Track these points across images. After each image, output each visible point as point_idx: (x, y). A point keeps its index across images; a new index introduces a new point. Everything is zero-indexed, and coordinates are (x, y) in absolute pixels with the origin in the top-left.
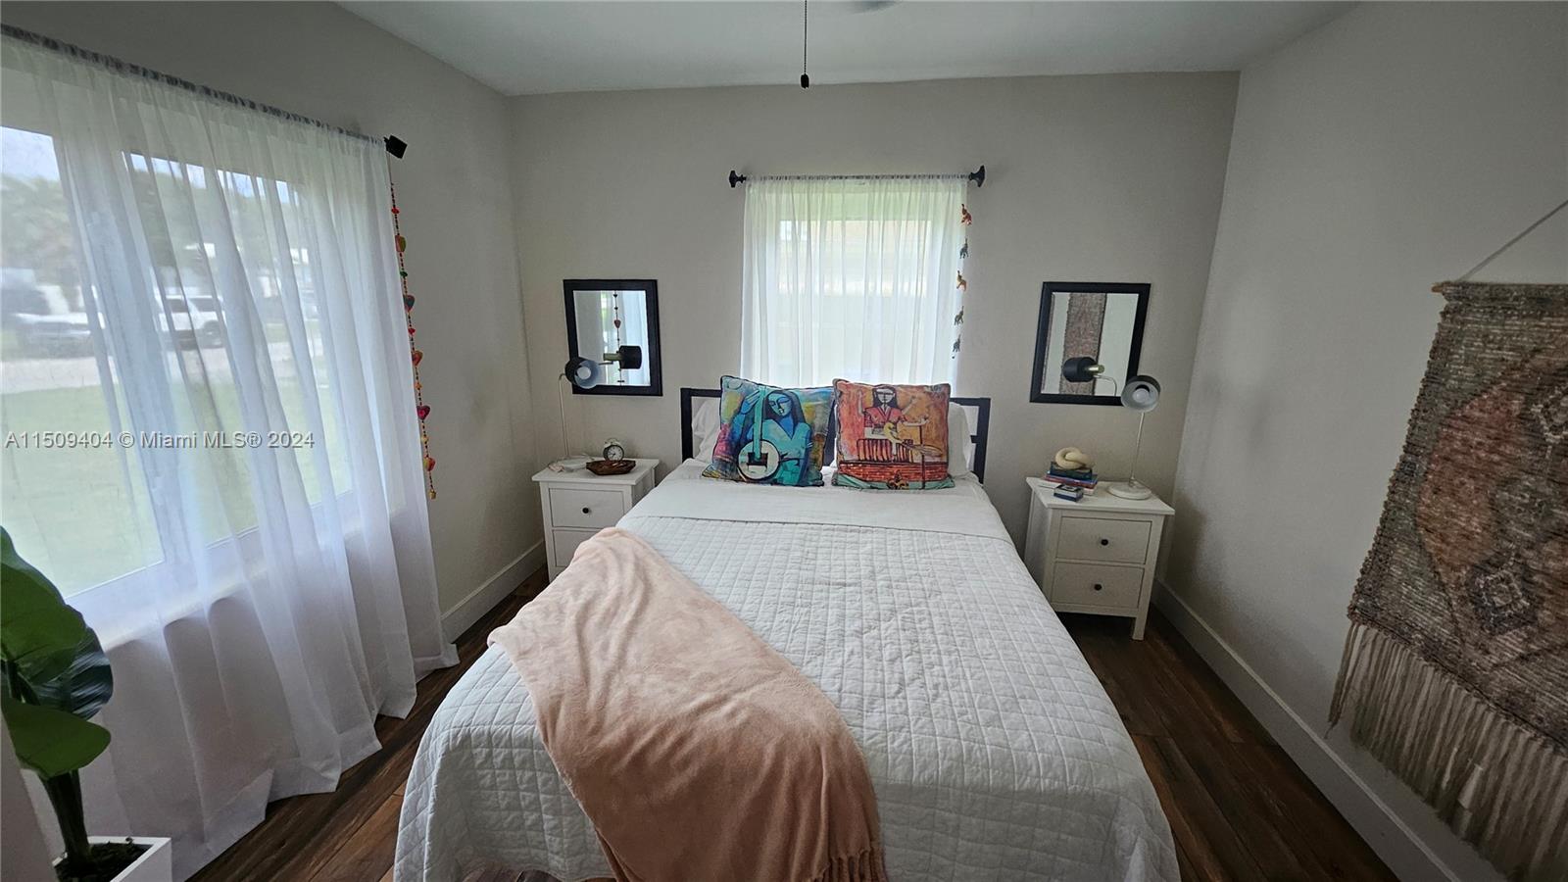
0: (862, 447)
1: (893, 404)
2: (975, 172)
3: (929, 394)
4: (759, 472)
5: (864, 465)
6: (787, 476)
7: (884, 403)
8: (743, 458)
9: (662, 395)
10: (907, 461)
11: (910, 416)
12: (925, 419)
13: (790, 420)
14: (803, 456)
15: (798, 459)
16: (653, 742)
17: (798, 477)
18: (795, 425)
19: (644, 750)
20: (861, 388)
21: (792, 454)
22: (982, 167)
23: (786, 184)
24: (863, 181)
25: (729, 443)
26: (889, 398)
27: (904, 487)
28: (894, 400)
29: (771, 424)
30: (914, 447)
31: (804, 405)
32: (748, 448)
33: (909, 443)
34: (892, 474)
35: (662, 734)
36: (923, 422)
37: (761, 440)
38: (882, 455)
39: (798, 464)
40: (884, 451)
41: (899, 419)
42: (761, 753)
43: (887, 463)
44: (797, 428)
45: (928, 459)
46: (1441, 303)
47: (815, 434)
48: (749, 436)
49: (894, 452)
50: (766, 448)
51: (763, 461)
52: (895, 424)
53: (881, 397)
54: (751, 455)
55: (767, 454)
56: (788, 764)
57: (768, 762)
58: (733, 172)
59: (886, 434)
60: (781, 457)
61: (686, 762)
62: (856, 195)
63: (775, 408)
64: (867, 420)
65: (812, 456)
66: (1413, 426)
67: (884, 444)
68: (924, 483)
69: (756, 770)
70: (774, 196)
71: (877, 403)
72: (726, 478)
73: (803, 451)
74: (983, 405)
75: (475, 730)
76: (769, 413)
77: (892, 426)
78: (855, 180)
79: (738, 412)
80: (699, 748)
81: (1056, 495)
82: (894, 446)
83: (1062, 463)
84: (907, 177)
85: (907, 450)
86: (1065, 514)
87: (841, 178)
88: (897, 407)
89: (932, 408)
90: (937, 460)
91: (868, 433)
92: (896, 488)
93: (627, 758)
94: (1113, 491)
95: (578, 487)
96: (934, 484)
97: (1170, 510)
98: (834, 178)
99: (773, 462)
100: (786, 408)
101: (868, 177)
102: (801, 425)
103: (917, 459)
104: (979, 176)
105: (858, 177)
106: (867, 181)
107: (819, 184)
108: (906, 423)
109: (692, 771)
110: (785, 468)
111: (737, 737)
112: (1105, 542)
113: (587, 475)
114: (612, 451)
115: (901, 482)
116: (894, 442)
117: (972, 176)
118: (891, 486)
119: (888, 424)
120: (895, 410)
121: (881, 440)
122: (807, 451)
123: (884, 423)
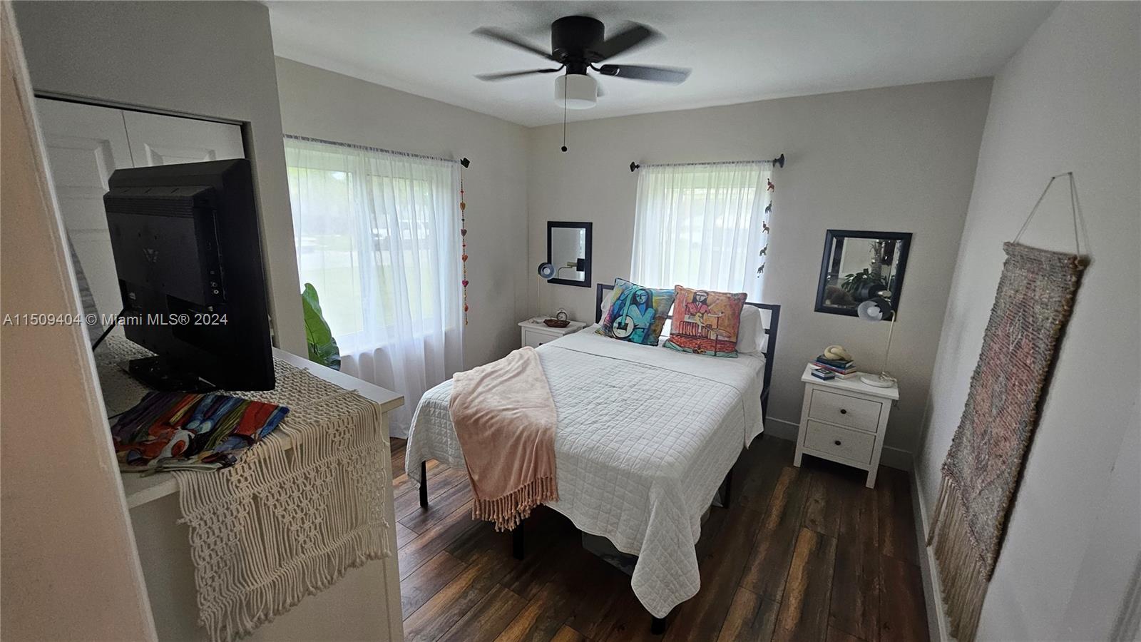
0: (681, 326)
1: (704, 302)
2: (777, 158)
3: (729, 298)
4: (622, 333)
5: (681, 337)
6: (636, 338)
7: (697, 302)
8: (616, 325)
9: (590, 287)
10: (707, 337)
12: (722, 313)
13: (644, 306)
14: (647, 327)
15: (644, 329)
16: (482, 416)
17: (642, 339)
18: (646, 309)
19: (479, 418)
21: (641, 325)
22: (782, 155)
23: (661, 169)
24: (706, 165)
25: (610, 317)
26: (703, 298)
27: (703, 353)
28: (706, 299)
29: (634, 307)
30: (712, 329)
31: (654, 299)
32: (619, 320)
33: (710, 326)
34: (697, 344)
35: (487, 414)
36: (720, 315)
37: (627, 316)
38: (692, 332)
39: (643, 332)
40: (694, 330)
41: (706, 311)
42: (518, 428)
43: (695, 337)
44: (648, 311)
45: (720, 338)
48: (621, 313)
49: (700, 331)
50: (629, 321)
51: (625, 328)
52: (703, 314)
53: (698, 298)
54: (620, 324)
55: (628, 324)
56: (525, 434)
57: (518, 432)
58: (633, 163)
59: (697, 320)
60: (635, 326)
61: (492, 425)
62: (700, 173)
63: (638, 299)
64: (687, 311)
65: (653, 328)
67: (695, 325)
68: (716, 352)
69: (514, 433)
70: (654, 175)
71: (695, 300)
72: (606, 335)
73: (648, 324)
74: (775, 310)
75: (432, 401)
76: (634, 301)
77: (701, 315)
78: (702, 166)
79: (618, 299)
81: (813, 374)
82: (700, 327)
83: (828, 355)
84: (733, 163)
85: (708, 331)
86: (815, 387)
87: (692, 164)
88: (706, 304)
89: (728, 306)
90: (726, 339)
91: (687, 318)
92: (698, 353)
93: (473, 419)
94: (863, 379)
95: (537, 331)
96: (721, 354)
97: (894, 394)
98: (689, 164)
99: (630, 328)
100: (644, 299)
101: (708, 164)
102: (649, 309)
103: (713, 337)
104: (780, 161)
105: (703, 164)
106: (708, 166)
107: (680, 169)
108: (709, 314)
109: (493, 429)
110: (636, 333)
111: (512, 421)
112: (843, 412)
113: (544, 326)
114: (561, 315)
115: (702, 350)
116: (701, 325)
117: (775, 161)
118: (695, 352)
119: (698, 314)
120: (704, 306)
121: (693, 323)
122: (651, 324)
123: (696, 313)
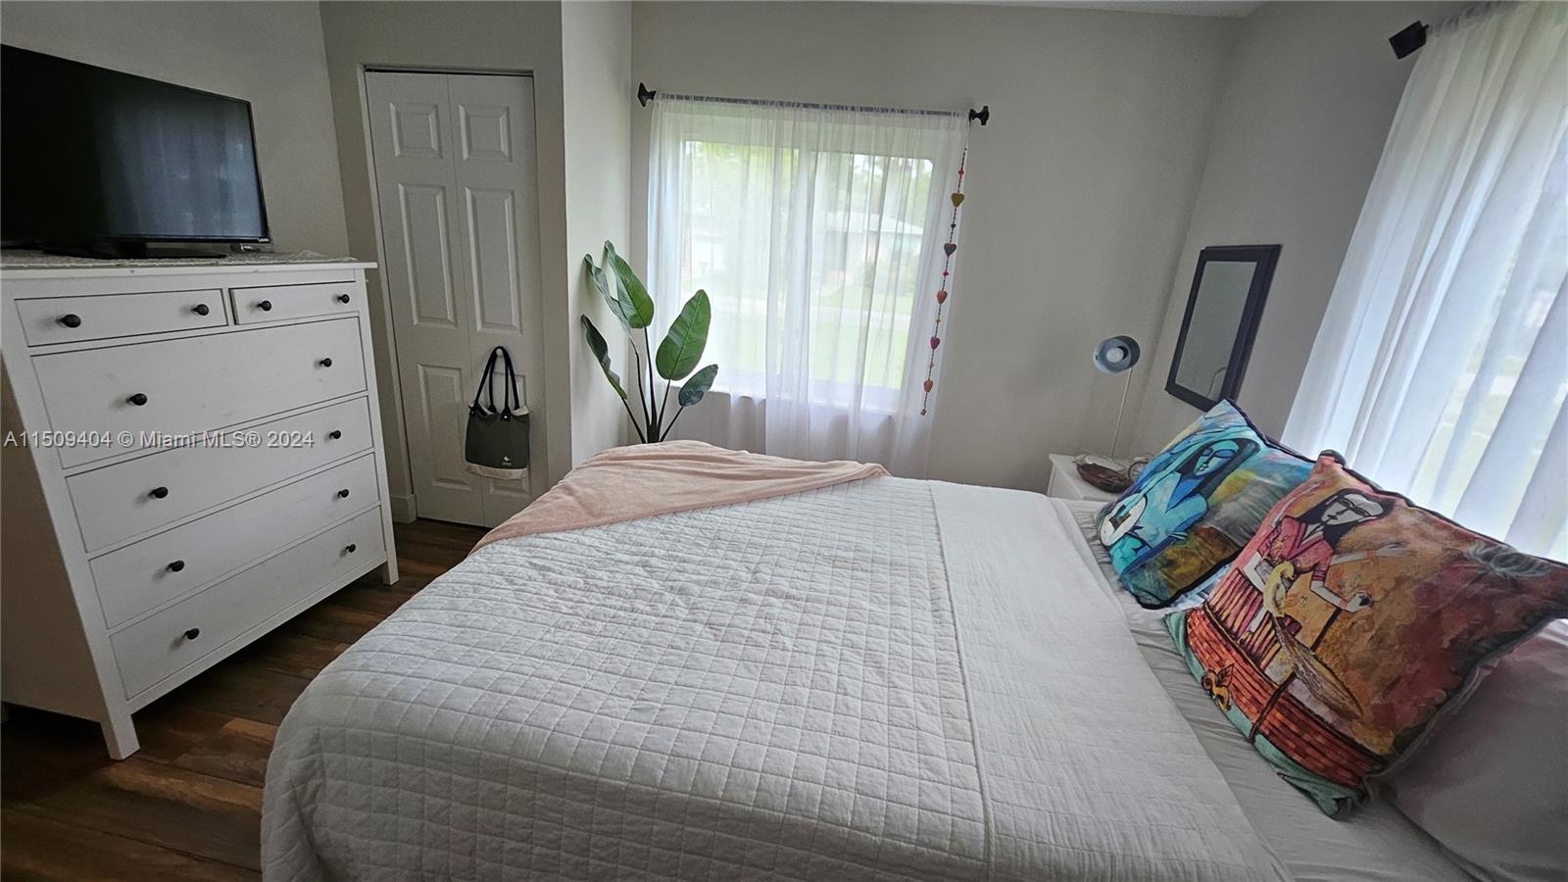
0: (1228, 584)
1: (1335, 534)
4: (1108, 534)
6: (1119, 559)
10: (1257, 660)
11: (1339, 574)
12: (1365, 602)
13: (1195, 483)
14: (1155, 543)
15: (1145, 545)
17: (1127, 568)
18: (1191, 495)
21: (1146, 531)
27: (1221, 705)
28: (1348, 527)
29: (1173, 480)
30: (1292, 643)
31: (1235, 474)
32: (1129, 500)
33: (1288, 627)
34: (1220, 663)
36: (1354, 605)
37: (1145, 495)
38: (1237, 617)
39: (1136, 550)
40: (1242, 614)
41: (1313, 568)
43: (1231, 638)
44: (1188, 501)
45: (1299, 691)
48: (1143, 484)
49: (1257, 627)
50: (1136, 508)
51: (1121, 522)
52: (1298, 573)
53: (1332, 509)
54: (1120, 510)
55: (1129, 516)
59: (1268, 583)
60: (1136, 528)
63: (1202, 461)
64: (1266, 539)
65: (1169, 552)
67: (1253, 599)
68: (1255, 731)
71: (1313, 513)
73: (1163, 537)
76: (1190, 464)
77: (1290, 573)
82: (1262, 613)
85: (1276, 641)
88: (1334, 544)
90: (1321, 710)
91: (1250, 564)
96: (1271, 750)
100: (1213, 465)
102: (1199, 497)
108: (1317, 585)
110: (1125, 548)
115: (1223, 692)
116: (1268, 606)
118: (1205, 686)
119: (1287, 566)
120: (1324, 547)
121: (1255, 588)
122: (1170, 541)
123: (1283, 559)
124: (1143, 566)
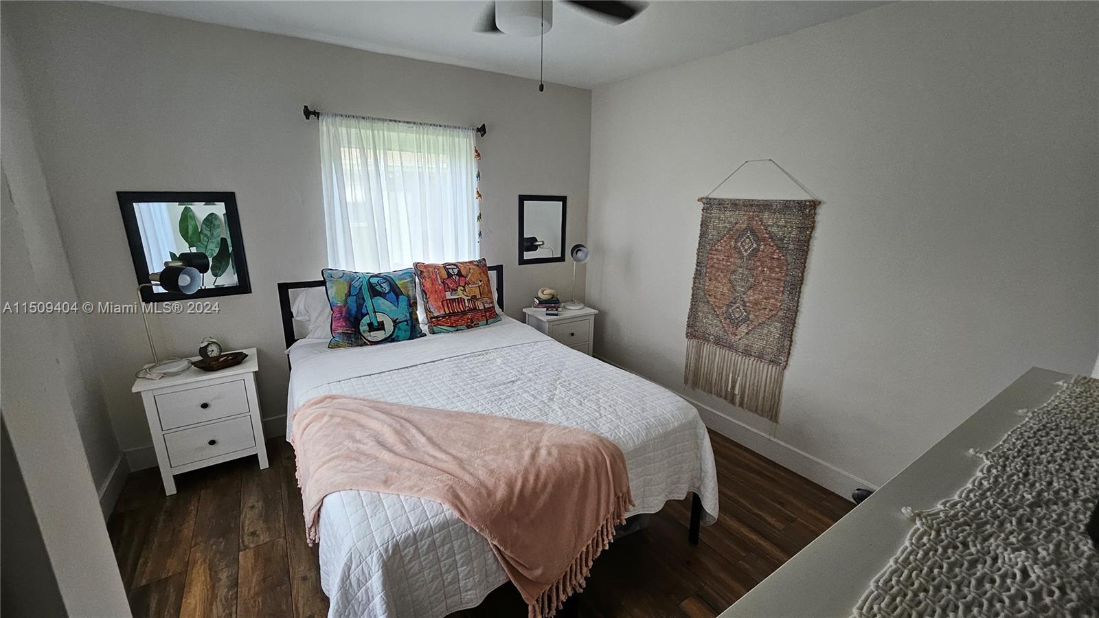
0: (446, 305)
1: (459, 274)
2: (479, 127)
4: (380, 335)
5: (450, 317)
6: (401, 334)
7: (453, 275)
8: (363, 328)
9: (250, 292)
10: (475, 309)
11: (471, 280)
13: (392, 295)
14: (409, 318)
15: (406, 321)
16: (523, 486)
17: (409, 332)
18: (397, 298)
19: (522, 491)
20: (435, 267)
21: (401, 318)
22: (483, 125)
23: (353, 122)
24: (411, 125)
25: (347, 319)
26: (456, 271)
27: (477, 325)
28: (459, 271)
29: (380, 301)
30: (478, 300)
31: (399, 283)
32: (366, 320)
34: (468, 319)
37: (375, 312)
38: (460, 308)
39: (407, 325)
40: (461, 306)
41: (466, 283)
43: (464, 313)
44: (400, 300)
46: (701, 206)
47: (412, 301)
48: (364, 311)
49: (467, 305)
50: (380, 317)
51: (381, 326)
52: (464, 287)
53: (450, 271)
54: (370, 325)
55: (382, 322)
58: (306, 108)
59: (460, 294)
60: (394, 321)
62: (409, 135)
63: (378, 288)
64: (446, 287)
65: (414, 317)
66: (698, 255)
67: (460, 301)
68: (486, 321)
70: (344, 129)
71: (450, 275)
72: (352, 345)
73: (408, 315)
74: (499, 269)
76: (375, 292)
77: (462, 289)
78: (405, 124)
79: (349, 294)
80: (548, 476)
81: (547, 314)
82: (466, 301)
83: (543, 297)
84: (440, 126)
85: (474, 302)
86: (555, 323)
87: (395, 121)
88: (463, 276)
89: (482, 274)
91: (448, 295)
92: (472, 327)
93: (515, 499)
94: (569, 307)
96: (492, 320)
97: (596, 311)
98: (391, 121)
99: (389, 326)
100: (386, 287)
101: (414, 123)
102: (401, 297)
103: (481, 307)
104: (482, 130)
105: (408, 123)
106: (414, 127)
107: (380, 124)
108: (470, 286)
109: (549, 488)
110: (399, 329)
112: (572, 334)
113: (196, 374)
114: (210, 348)
115: (474, 323)
116: (466, 298)
117: (478, 130)
118: (469, 327)
119: (460, 288)
120: (463, 278)
121: (458, 299)
123: (457, 287)
124: (415, 327)
